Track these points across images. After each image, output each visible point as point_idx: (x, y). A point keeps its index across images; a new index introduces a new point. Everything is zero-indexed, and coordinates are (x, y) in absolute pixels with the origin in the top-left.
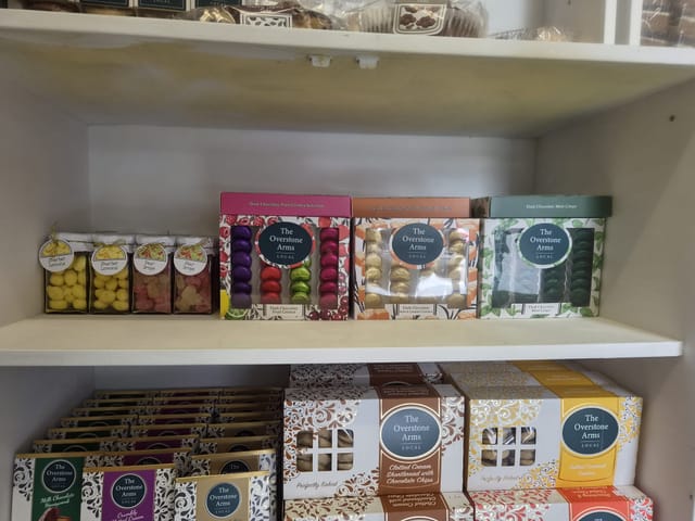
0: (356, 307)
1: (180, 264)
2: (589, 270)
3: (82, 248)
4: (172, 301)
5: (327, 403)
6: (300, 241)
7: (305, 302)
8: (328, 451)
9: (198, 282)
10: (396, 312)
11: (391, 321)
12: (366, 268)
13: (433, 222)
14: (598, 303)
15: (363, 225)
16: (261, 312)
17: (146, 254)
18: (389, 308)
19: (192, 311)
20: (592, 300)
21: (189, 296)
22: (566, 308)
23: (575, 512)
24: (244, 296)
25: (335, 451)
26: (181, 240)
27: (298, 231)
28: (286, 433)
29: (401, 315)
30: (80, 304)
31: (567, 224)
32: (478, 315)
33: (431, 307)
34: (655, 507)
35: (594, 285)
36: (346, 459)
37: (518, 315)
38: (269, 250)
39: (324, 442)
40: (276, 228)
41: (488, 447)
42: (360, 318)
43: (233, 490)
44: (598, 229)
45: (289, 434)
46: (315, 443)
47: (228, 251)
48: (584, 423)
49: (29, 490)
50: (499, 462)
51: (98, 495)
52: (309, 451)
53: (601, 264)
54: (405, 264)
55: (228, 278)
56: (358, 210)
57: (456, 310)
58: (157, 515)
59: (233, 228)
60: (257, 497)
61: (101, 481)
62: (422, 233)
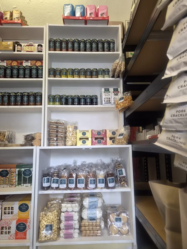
13: (7, 169)
31: (31, 169)
32: (15, 187)
33: (6, 185)
37: (23, 186)
41: (5, 211)
48: (22, 206)
50: (7, 214)
57: (11, 186)
62: (5, 171)
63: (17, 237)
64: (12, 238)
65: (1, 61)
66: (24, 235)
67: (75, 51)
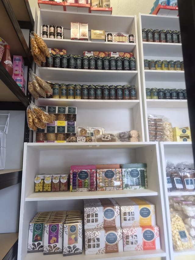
0: (98, 188)
1: (62, 180)
2: (144, 178)
3: (43, 178)
4: (60, 188)
5: (93, 208)
6: (86, 175)
7: (87, 187)
8: (93, 218)
9: (65, 184)
10: (106, 189)
11: (105, 191)
12: (99, 180)
13: (112, 170)
14: (147, 186)
15: (98, 171)
16: (78, 190)
17: (55, 179)
18: (104, 188)
19: (64, 191)
20: (146, 185)
21: (63, 187)
22: (141, 187)
23: (143, 230)
24: (75, 187)
25: (94, 218)
26: (62, 175)
27: (86, 172)
28: (85, 214)
29: (107, 190)
30: (41, 190)
31: (139, 169)
32: (123, 189)
33: (114, 188)
34: (159, 228)
35: (146, 182)
36: (97, 220)
37: (131, 189)
38: (80, 177)
39: (92, 216)
40: (81, 172)
41: (125, 217)
42: (98, 191)
43: (75, 227)
44: (145, 170)
45: (85, 215)
46: (91, 216)
47: (72, 177)
48: (143, 211)
49: (32, 231)
50: (127, 220)
51: (48, 230)
52: (89, 218)
53: (147, 177)
54: (107, 179)
55: (72, 183)
56: (97, 168)
57: (118, 188)
58: (59, 234)
59: (73, 172)
60: (80, 228)
61: (48, 226)
62: (110, 172)
63: (145, 247)
64: (139, 249)
65: (88, 52)
66: (152, 245)
67: (168, 42)
